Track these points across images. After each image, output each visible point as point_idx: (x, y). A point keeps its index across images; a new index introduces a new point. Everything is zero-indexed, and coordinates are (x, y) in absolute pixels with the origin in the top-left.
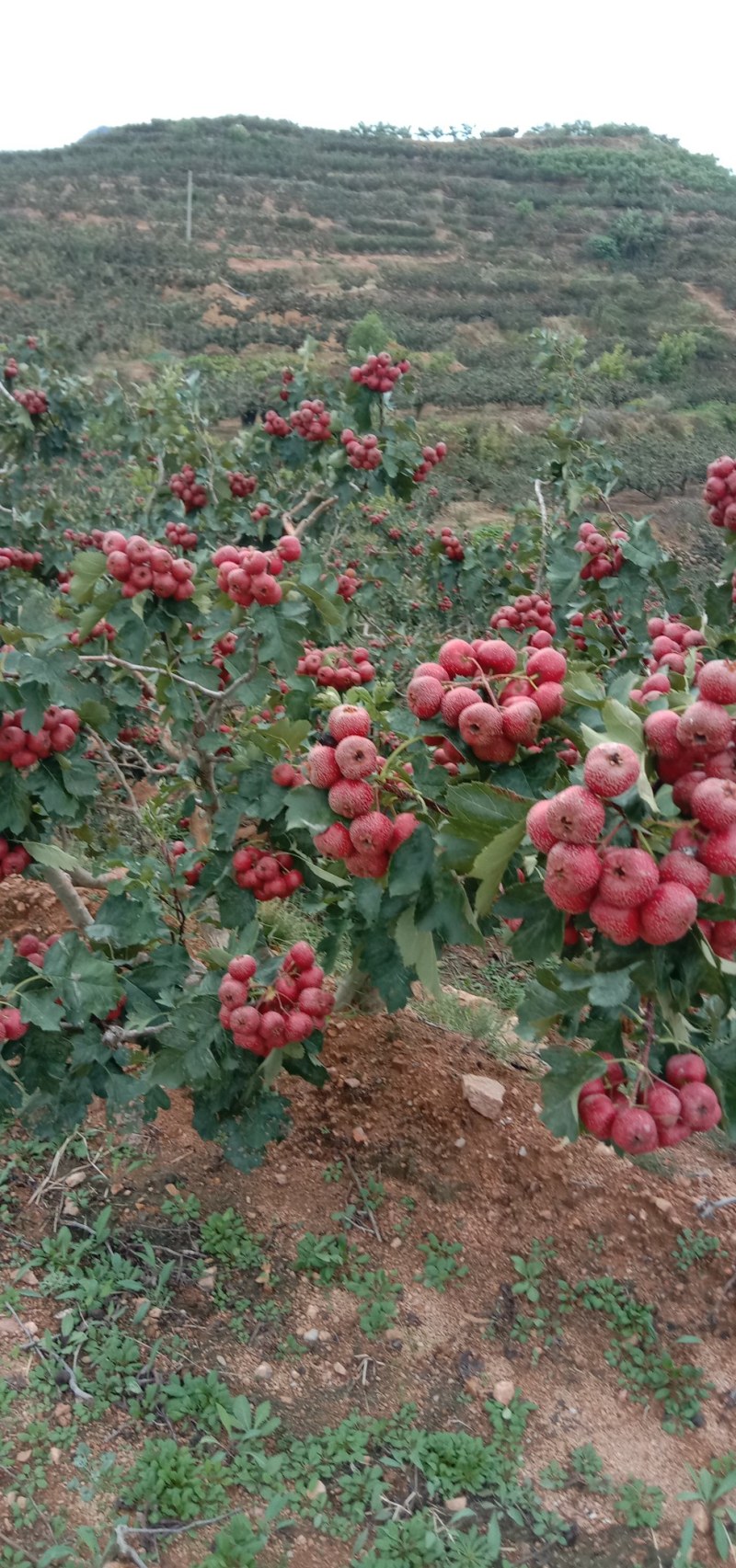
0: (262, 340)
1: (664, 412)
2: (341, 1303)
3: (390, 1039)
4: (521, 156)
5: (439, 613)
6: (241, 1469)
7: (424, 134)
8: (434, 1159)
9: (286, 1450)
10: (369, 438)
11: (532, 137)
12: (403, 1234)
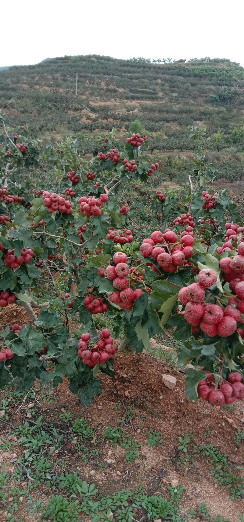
0: (100, 128)
1: (234, 153)
2: (119, 451)
3: (138, 361)
4: (187, 69)
5: (158, 218)
6: (84, 506)
7: (155, 61)
8: (152, 403)
9: (100, 500)
10: (133, 161)
11: (190, 63)
12: (141, 428)
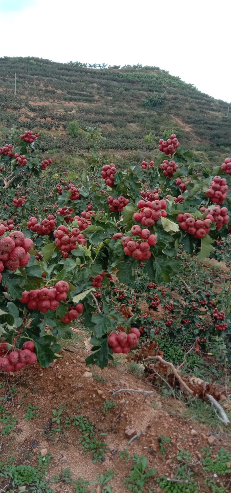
4: (121, 75)
7: (91, 66)
8: (34, 380)
10: (23, 156)
11: (124, 69)
12: (21, 404)
